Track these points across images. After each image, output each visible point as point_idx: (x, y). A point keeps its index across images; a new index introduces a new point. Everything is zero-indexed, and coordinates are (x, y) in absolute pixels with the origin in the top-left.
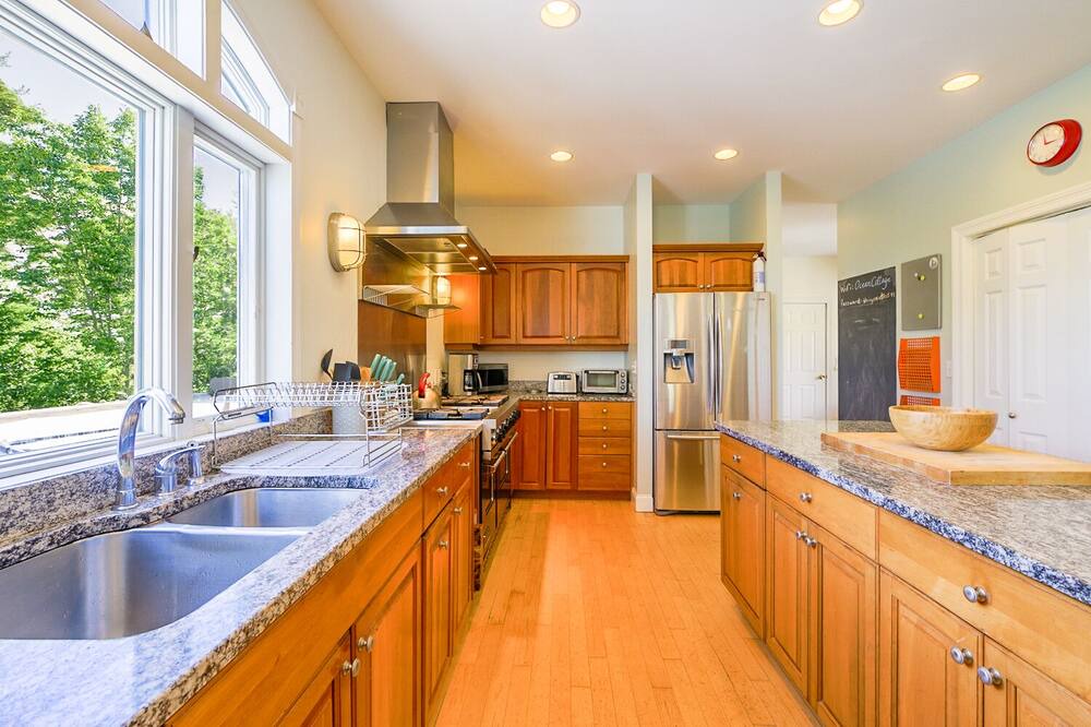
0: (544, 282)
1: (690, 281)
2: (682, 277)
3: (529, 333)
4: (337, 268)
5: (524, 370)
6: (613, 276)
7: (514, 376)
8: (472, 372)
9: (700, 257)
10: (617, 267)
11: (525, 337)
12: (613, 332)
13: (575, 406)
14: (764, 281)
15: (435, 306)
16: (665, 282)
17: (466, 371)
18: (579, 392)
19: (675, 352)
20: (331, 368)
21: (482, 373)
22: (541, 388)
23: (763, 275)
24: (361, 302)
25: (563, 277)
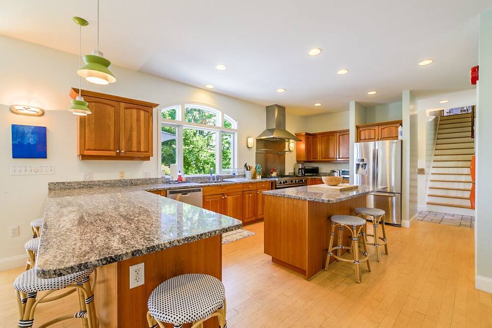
0: (328, 140)
1: (373, 137)
2: (369, 136)
3: (323, 157)
4: (250, 148)
9: (377, 128)
14: (402, 135)
16: (362, 138)
17: (299, 169)
19: (360, 163)
21: (304, 169)
24: (257, 153)
25: (334, 138)
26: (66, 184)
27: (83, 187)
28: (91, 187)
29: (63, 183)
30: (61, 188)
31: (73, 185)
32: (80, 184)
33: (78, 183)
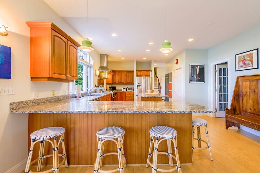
0: (121, 74)
1: (142, 75)
2: (141, 74)
3: (119, 82)
4: (96, 76)
5: (118, 87)
6: (132, 74)
7: (117, 88)
8: (111, 88)
9: (143, 71)
10: (132, 72)
11: (118, 82)
12: (132, 82)
13: (125, 93)
14: (151, 75)
15: (105, 78)
16: (138, 75)
17: (110, 87)
18: (127, 91)
19: (139, 85)
20: (96, 86)
21: (112, 88)
22: (121, 90)
23: (151, 74)
24: (98, 79)
25: (124, 74)
26: (24, 103)
27: (34, 105)
28: (39, 104)
29: (22, 102)
30: (20, 107)
31: (28, 103)
32: (32, 102)
33: (31, 101)
